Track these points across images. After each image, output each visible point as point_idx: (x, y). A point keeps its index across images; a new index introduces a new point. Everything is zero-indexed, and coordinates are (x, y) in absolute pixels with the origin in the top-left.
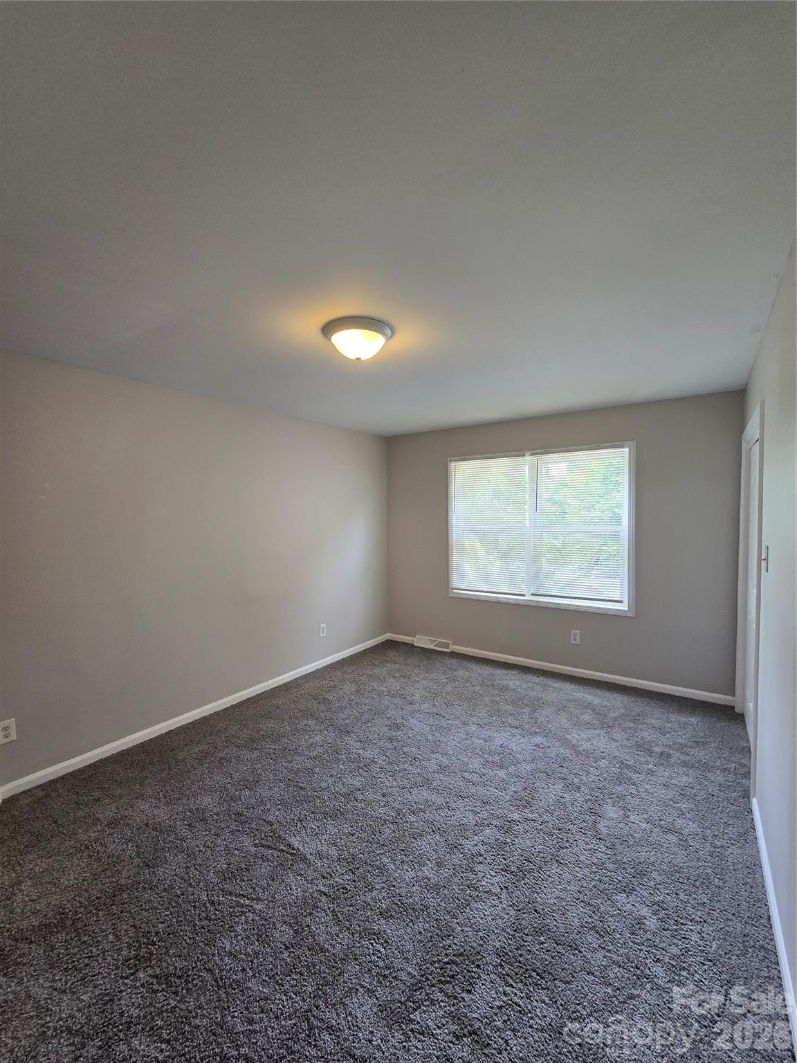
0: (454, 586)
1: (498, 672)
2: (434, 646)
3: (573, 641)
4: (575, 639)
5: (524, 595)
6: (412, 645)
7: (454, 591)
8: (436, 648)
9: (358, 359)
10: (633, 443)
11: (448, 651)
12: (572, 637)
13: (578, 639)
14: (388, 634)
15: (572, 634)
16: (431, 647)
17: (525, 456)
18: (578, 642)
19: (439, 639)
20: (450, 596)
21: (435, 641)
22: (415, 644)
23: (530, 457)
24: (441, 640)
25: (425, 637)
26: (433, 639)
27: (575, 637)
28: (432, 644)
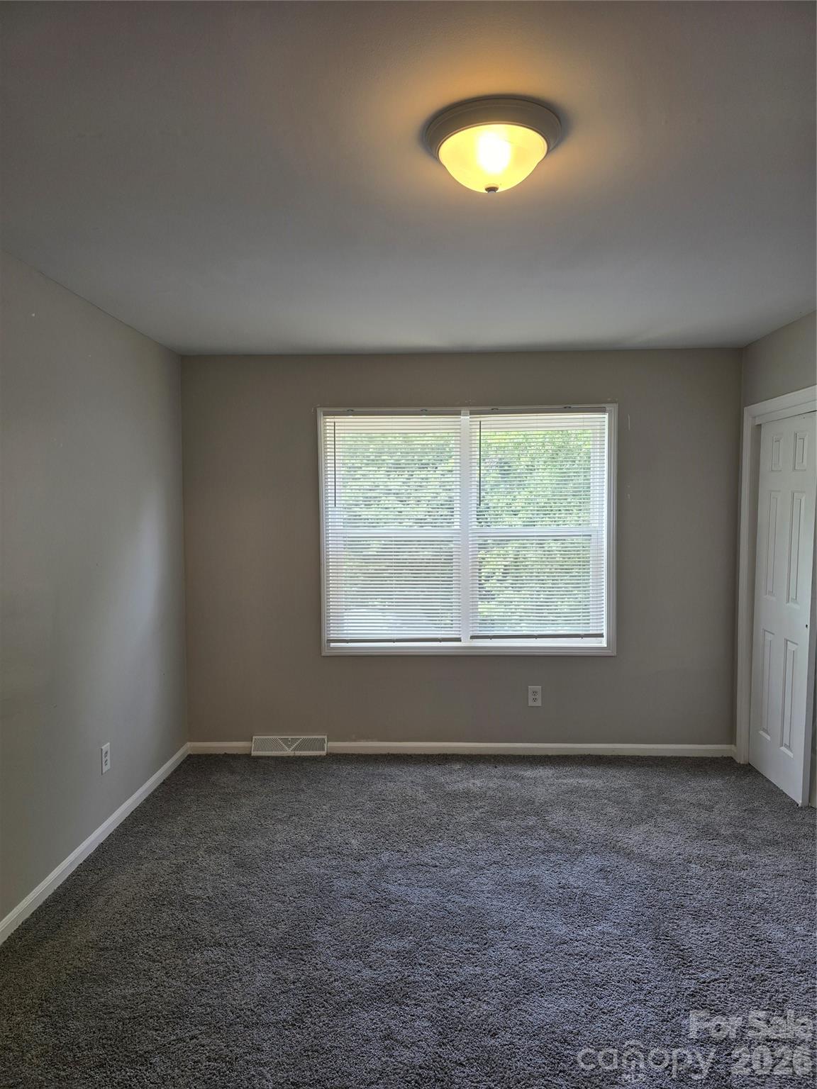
0: (332, 636)
2: (294, 750)
3: (531, 703)
4: (535, 700)
5: (459, 640)
6: (248, 756)
7: (332, 645)
8: (298, 753)
9: (491, 189)
10: (613, 408)
11: (323, 753)
12: (531, 697)
13: (539, 697)
14: (189, 744)
15: (530, 692)
16: (288, 752)
17: (460, 414)
18: (539, 703)
19: (302, 737)
20: (323, 654)
21: (294, 741)
22: (254, 753)
23: (468, 417)
24: (305, 737)
25: (274, 737)
26: (290, 737)
27: (535, 696)
28: (289, 746)
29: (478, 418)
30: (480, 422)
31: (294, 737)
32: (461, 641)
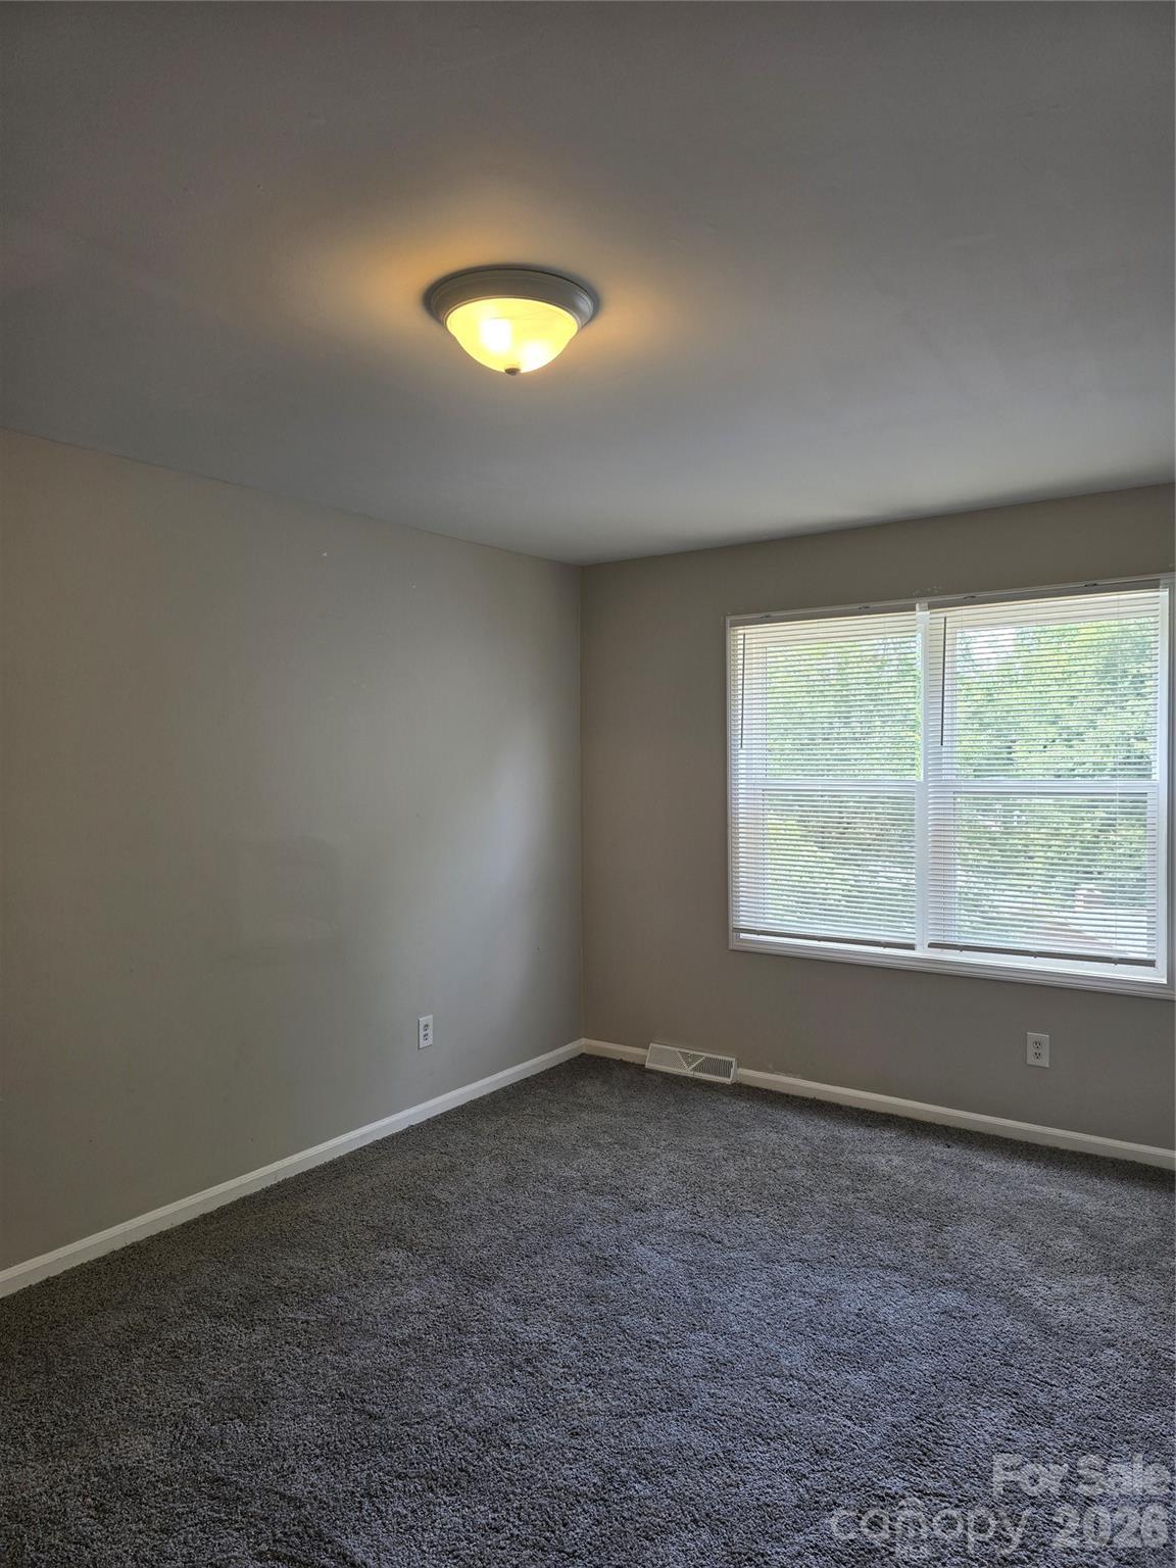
0: (744, 923)
1: (849, 1133)
2: (695, 1069)
3: (1031, 1060)
4: (1038, 1056)
5: (911, 947)
6: (640, 1069)
7: (743, 935)
8: (700, 1075)
9: (512, 372)
11: (728, 1081)
12: (1031, 1050)
13: (1045, 1051)
14: (583, 1041)
15: (1030, 1043)
16: (687, 1071)
17: (914, 609)
18: (1045, 1062)
19: (706, 1055)
20: (731, 947)
21: (695, 1057)
22: (648, 1065)
23: (928, 613)
24: (711, 1056)
25: (673, 1049)
26: (692, 1052)
27: (1039, 1048)
28: (689, 1064)
29: (941, 613)
30: (945, 619)
31: (695, 1053)
32: (914, 949)
